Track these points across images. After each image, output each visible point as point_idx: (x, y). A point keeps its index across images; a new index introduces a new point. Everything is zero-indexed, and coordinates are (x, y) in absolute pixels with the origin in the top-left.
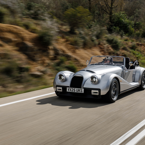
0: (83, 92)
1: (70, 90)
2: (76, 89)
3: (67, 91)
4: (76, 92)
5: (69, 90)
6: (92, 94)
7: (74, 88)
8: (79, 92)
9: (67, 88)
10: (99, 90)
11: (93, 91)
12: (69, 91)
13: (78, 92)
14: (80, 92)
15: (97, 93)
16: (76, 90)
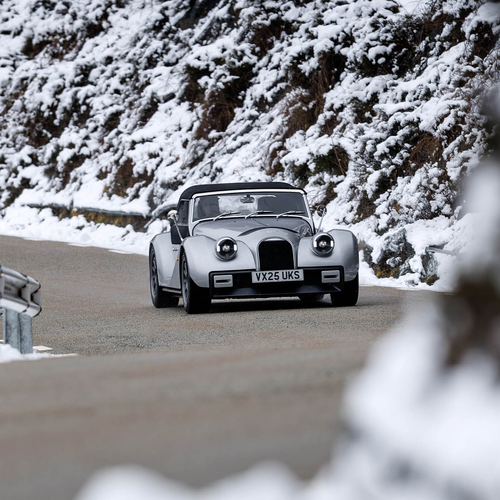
0: (302, 278)
1: (262, 277)
2: (280, 272)
3: (255, 280)
4: (281, 280)
5: (258, 279)
6: (324, 280)
7: (273, 272)
8: (291, 279)
9: (254, 274)
10: (340, 268)
11: (324, 273)
12: (261, 281)
13: (287, 280)
14: (295, 280)
15: (334, 276)
16: (281, 275)
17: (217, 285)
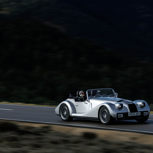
0: (140, 115)
1: (131, 114)
3: (129, 115)
4: (135, 115)
6: (144, 115)
7: (134, 113)
12: (131, 116)
13: (137, 115)
15: (146, 114)
17: (119, 117)
